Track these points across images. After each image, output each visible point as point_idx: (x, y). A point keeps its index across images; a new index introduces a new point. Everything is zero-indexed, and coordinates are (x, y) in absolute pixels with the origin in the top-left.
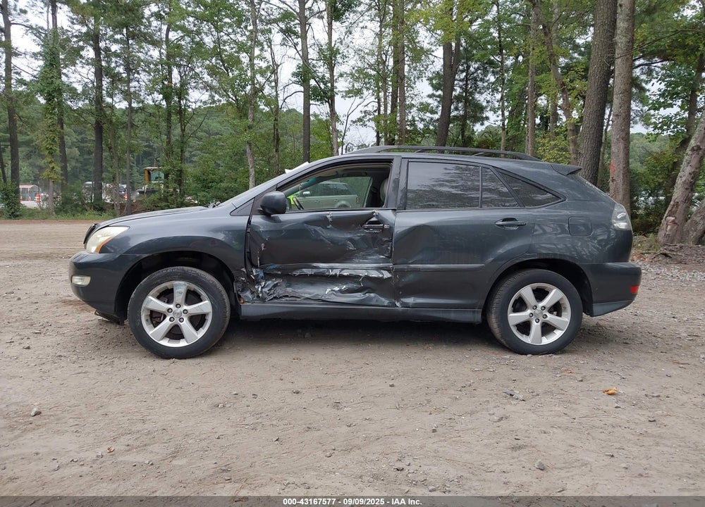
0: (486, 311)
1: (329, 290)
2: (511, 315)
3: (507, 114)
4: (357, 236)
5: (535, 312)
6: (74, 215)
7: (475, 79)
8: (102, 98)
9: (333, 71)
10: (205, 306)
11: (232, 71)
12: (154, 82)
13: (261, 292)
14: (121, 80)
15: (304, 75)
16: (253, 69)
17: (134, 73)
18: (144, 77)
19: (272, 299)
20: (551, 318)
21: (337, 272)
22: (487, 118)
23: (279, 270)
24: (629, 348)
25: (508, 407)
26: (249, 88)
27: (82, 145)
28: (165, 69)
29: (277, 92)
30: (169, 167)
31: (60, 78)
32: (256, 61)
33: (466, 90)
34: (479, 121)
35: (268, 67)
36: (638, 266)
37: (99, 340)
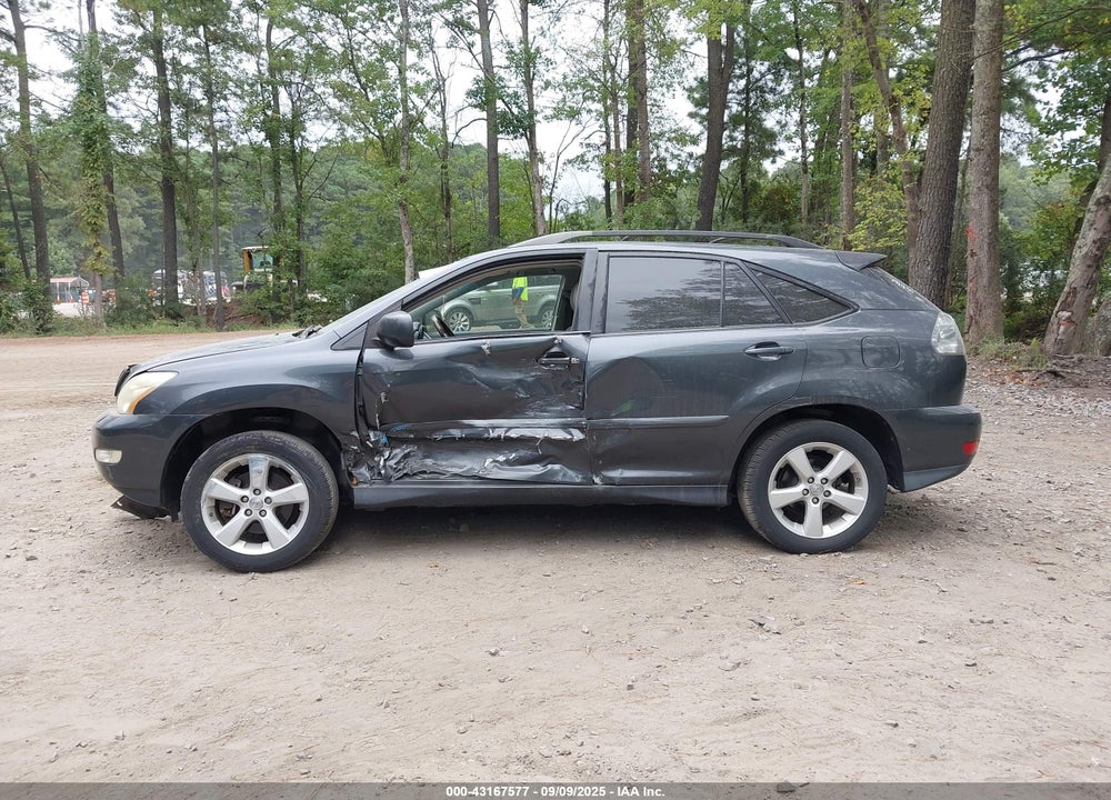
0: (734, 487)
1: (489, 460)
2: (773, 492)
3: (810, 145)
4: (529, 376)
5: (812, 486)
6: (134, 327)
7: (762, 90)
8: (171, 142)
9: (531, 85)
10: (297, 492)
11: (373, 89)
12: (250, 111)
13: (384, 466)
14: (199, 110)
15: (486, 93)
16: (404, 85)
17: (219, 99)
18: (235, 105)
19: (401, 478)
20: (838, 496)
21: (500, 433)
22: (781, 153)
23: (410, 432)
24: (966, 538)
25: (753, 645)
26: (399, 117)
27: (148, 211)
28: (266, 90)
29: (444, 121)
30: (281, 246)
31: (105, 111)
32: (409, 74)
33: (747, 108)
34: (768, 157)
35: (428, 83)
36: (976, 411)
37: (145, 543)
